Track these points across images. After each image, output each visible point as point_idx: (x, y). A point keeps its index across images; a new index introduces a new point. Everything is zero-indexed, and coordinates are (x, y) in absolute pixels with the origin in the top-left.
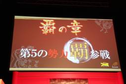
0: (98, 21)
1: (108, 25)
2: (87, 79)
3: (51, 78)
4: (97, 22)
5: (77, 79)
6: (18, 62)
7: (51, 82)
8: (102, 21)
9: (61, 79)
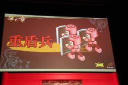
0: (93, 20)
1: (103, 24)
2: (81, 80)
3: (44, 79)
4: (91, 21)
5: (71, 80)
6: (8, 62)
7: (43, 84)
8: (97, 20)
9: (54, 80)
